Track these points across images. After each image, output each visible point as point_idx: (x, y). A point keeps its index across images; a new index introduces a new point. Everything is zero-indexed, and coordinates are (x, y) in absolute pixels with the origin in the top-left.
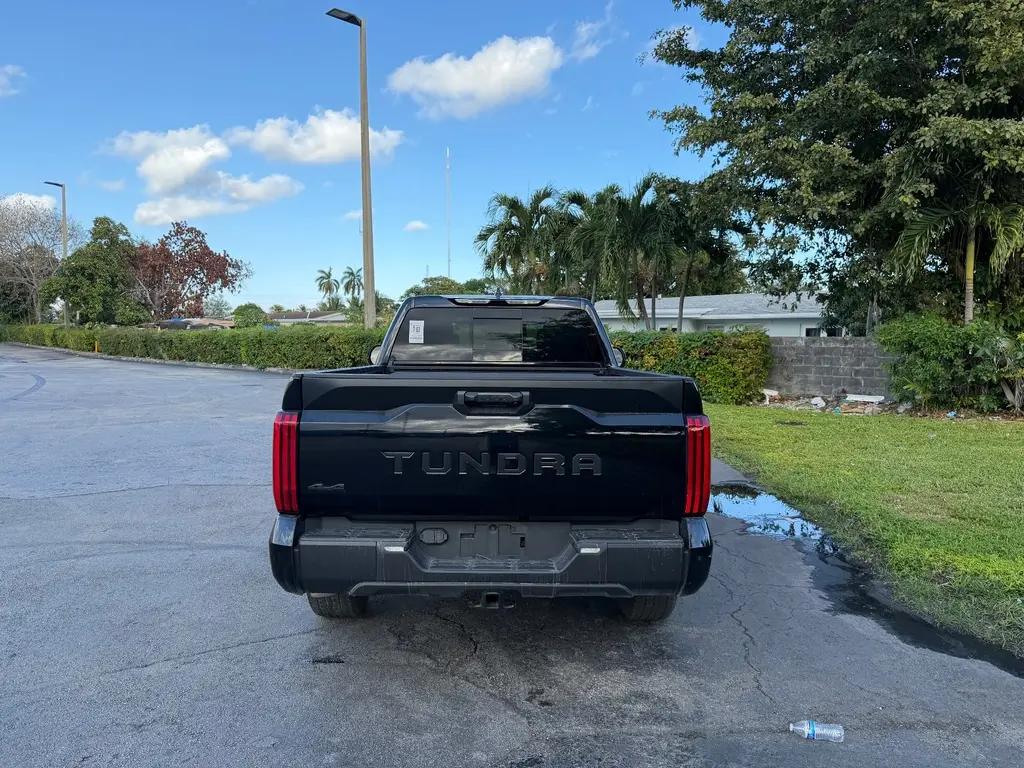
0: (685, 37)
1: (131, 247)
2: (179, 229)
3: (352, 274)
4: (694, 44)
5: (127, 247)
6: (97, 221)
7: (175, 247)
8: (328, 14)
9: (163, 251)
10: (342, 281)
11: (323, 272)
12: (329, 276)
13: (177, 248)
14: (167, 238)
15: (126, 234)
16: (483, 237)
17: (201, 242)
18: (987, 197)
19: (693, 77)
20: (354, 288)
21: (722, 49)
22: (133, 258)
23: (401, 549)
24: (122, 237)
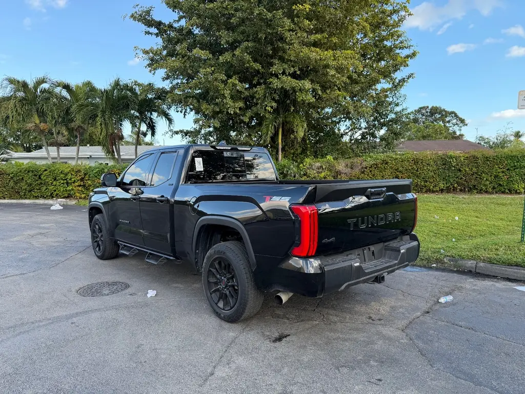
0: (151, 12)
4: (156, 16)
18: (292, 111)
19: (148, 33)
21: (170, 23)
23: (359, 264)
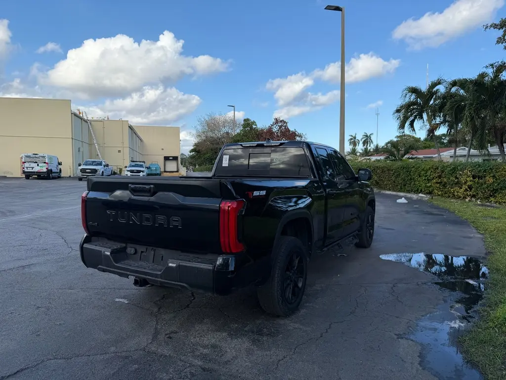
1: (257, 130)
2: (277, 121)
3: (367, 136)
5: (256, 130)
6: (245, 120)
7: (275, 129)
8: (325, 9)
9: (270, 131)
10: (361, 140)
11: (352, 136)
12: (355, 138)
13: (276, 130)
14: (272, 125)
15: (256, 125)
16: (398, 111)
17: (286, 126)
20: (367, 143)
22: (258, 135)
23: (109, 254)
24: (254, 126)
